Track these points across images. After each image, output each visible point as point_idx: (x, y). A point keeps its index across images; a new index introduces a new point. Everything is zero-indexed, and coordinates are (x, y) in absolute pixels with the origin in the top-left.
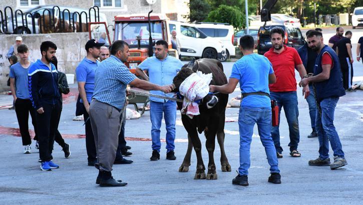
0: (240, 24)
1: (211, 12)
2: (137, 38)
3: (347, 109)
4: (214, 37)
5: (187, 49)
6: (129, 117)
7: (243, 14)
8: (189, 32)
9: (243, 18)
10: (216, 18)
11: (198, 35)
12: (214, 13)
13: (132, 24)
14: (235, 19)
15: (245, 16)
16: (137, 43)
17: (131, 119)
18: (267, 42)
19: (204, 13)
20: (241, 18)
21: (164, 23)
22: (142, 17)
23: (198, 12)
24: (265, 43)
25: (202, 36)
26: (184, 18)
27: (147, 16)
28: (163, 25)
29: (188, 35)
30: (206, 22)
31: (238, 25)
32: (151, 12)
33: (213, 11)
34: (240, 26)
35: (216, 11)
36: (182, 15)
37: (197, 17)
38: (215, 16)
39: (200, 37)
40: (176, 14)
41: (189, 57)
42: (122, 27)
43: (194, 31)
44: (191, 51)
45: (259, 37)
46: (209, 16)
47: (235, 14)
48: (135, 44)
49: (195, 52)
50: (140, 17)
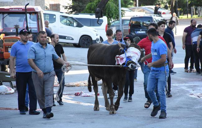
0: (114, 15)
1: (89, 4)
2: (15, 27)
3: (184, 88)
4: (90, 26)
5: (66, 37)
6: (4, 93)
7: (116, 6)
8: (68, 22)
9: (117, 10)
10: (93, 10)
11: (75, 24)
12: (91, 5)
13: (11, 15)
14: (109, 10)
15: (118, 8)
16: (15, 31)
17: (6, 94)
18: (137, 31)
19: (82, 4)
20: (115, 10)
21: (39, 14)
22: (20, 9)
23: (77, 4)
24: (135, 32)
25: (79, 26)
26: (65, 8)
27: (25, 8)
28: (38, 16)
29: (67, 24)
30: (84, 13)
31: (112, 16)
32: (28, 4)
33: (90, 3)
34: (114, 16)
35: (92, 3)
36: (63, 6)
37: (77, 8)
38: (92, 8)
39: (77, 26)
40: (59, 5)
41: (68, 43)
42: (3, 17)
43: (72, 21)
44: (69, 38)
45: (130, 27)
46: (87, 8)
47: (110, 6)
48: (14, 32)
49: (72, 39)
50: (18, 9)
